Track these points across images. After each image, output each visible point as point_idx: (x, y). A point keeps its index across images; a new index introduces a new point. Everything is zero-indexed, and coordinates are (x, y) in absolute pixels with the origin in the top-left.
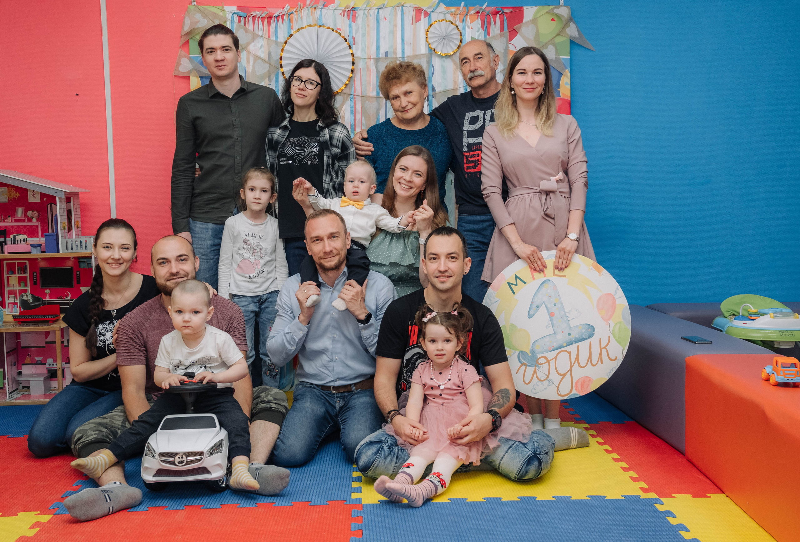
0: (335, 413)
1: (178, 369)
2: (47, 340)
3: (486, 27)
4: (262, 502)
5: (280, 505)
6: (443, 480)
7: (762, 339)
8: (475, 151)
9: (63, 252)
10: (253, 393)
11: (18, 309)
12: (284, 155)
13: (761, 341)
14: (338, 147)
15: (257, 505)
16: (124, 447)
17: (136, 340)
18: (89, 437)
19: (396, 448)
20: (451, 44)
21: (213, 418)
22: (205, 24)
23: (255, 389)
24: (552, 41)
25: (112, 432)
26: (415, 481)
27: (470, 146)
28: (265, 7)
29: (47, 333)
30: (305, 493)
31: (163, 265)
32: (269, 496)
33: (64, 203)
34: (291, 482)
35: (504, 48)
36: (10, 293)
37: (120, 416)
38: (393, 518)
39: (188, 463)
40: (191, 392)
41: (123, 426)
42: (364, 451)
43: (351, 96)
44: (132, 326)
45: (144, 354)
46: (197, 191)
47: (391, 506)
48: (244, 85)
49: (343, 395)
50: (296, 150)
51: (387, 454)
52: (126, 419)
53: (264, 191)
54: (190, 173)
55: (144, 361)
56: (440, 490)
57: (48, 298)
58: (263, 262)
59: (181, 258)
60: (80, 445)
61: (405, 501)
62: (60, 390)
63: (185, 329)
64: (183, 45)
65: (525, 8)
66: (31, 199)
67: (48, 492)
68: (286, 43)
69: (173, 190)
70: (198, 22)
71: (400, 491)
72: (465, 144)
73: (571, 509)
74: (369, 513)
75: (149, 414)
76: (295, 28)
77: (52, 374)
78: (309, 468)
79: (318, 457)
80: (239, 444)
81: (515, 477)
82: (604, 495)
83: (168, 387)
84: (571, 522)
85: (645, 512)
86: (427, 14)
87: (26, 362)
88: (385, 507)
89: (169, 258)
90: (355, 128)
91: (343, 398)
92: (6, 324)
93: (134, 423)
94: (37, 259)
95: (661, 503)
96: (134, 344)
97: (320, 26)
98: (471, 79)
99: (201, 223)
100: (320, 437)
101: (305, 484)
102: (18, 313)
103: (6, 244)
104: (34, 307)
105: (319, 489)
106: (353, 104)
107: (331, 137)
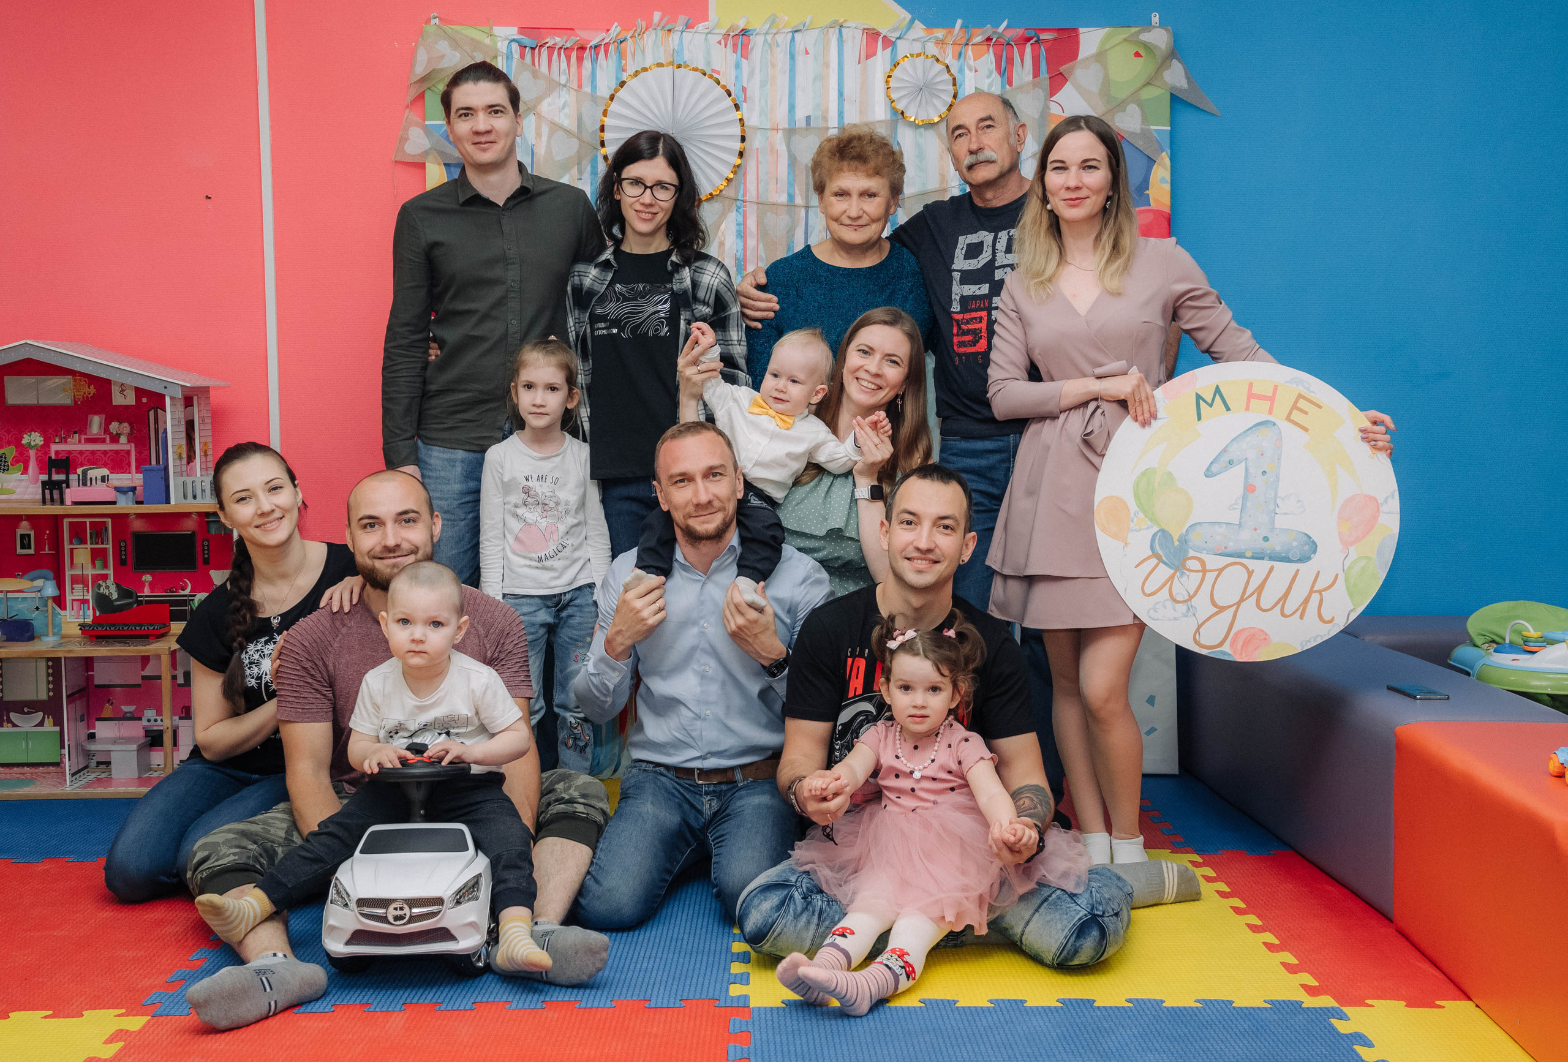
0: (701, 824)
1: (396, 737)
2: (144, 673)
3: (1004, 68)
4: (554, 999)
5: (589, 1006)
6: (911, 966)
7: (1549, 691)
8: (976, 310)
9: (177, 502)
10: (542, 783)
11: (91, 612)
12: (603, 318)
13: (1548, 695)
14: (707, 304)
15: (544, 1006)
16: (290, 886)
17: (313, 673)
18: (222, 859)
19: (819, 897)
20: (935, 101)
21: (461, 831)
22: (456, 61)
23: (545, 775)
24: (1134, 97)
25: (266, 850)
26: (854, 965)
27: (964, 300)
28: (573, 29)
29: (145, 660)
30: (639, 982)
31: (369, 529)
32: (568, 987)
33: (180, 407)
34: (611, 961)
35: (1040, 110)
36: (75, 580)
37: (282, 820)
38: (810, 1037)
39: (413, 919)
40: (419, 780)
41: (288, 840)
42: (756, 901)
43: (738, 203)
44: (306, 644)
45: (329, 700)
46: (433, 387)
47: (806, 1012)
48: (528, 180)
49: (718, 789)
50: (626, 308)
51: (799, 909)
52: (294, 825)
53: (553, 388)
54: (421, 350)
55: (331, 714)
56: (904, 984)
57: (147, 591)
58: (562, 528)
59: (405, 518)
60: (205, 874)
61: (835, 1003)
62: (169, 771)
63: (412, 657)
64: (413, 102)
65: (1081, 30)
66: (118, 400)
67: (141, 971)
68: (612, 98)
69: (387, 383)
70: (443, 57)
71: (826, 984)
72: (956, 298)
73: (1163, 1025)
74: (763, 1025)
75: (339, 820)
76: (631, 70)
77: (154, 740)
78: (648, 934)
79: (664, 911)
80: (511, 885)
81: (1053, 959)
82: (1229, 999)
83: (376, 770)
84: (1164, 1052)
85: (1311, 1036)
86: (888, 43)
87: (104, 715)
88: (794, 1013)
89: (381, 517)
90: (745, 265)
91: (718, 795)
92: (66, 640)
93: (310, 838)
94: (127, 515)
95: (1343, 1017)
96: (310, 680)
97: (679, 66)
98: (970, 167)
99: (441, 449)
100: (669, 872)
101: (639, 966)
102: (89, 620)
103: (68, 487)
104: (121, 608)
105: (666, 974)
106: (741, 219)
107: (695, 284)
